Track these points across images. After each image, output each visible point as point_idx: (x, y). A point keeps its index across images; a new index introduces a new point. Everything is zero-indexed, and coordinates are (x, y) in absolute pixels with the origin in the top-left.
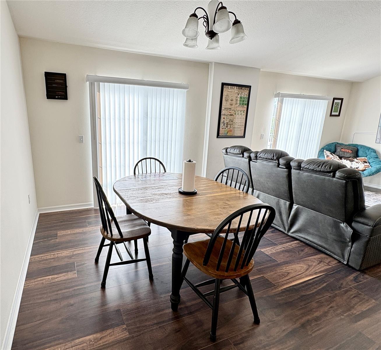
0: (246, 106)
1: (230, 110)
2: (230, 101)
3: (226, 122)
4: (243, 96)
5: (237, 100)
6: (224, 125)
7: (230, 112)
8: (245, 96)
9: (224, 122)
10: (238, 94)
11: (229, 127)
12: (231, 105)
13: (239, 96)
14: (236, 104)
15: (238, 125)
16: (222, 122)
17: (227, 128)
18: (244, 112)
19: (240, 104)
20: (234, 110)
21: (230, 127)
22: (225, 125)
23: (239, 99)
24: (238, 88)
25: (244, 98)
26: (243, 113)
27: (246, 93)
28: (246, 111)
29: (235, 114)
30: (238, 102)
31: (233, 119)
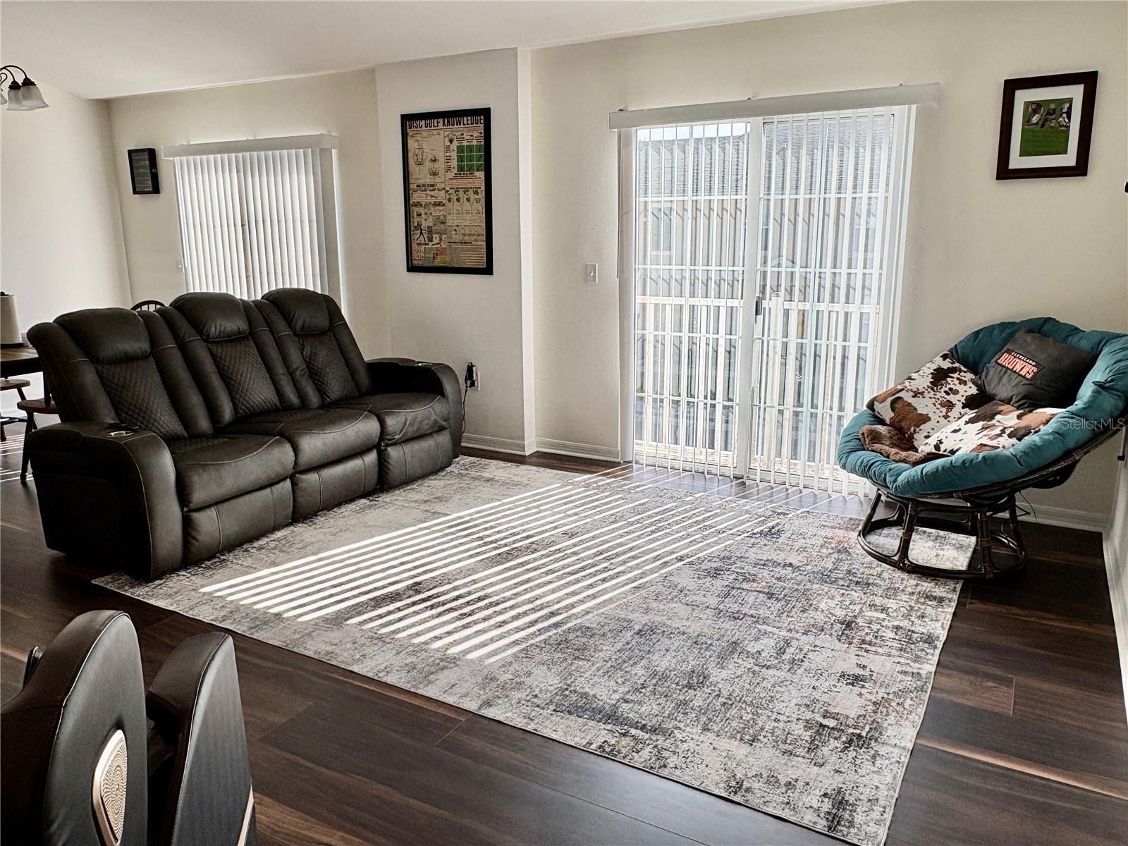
0: (481, 174)
1: (432, 188)
2: (428, 165)
3: (424, 225)
4: (465, 143)
5: (448, 159)
6: (421, 233)
7: (432, 196)
8: (475, 143)
9: (419, 225)
10: (451, 141)
11: (435, 241)
12: (435, 174)
13: (455, 144)
14: (449, 169)
15: (464, 235)
16: (416, 224)
17: (431, 243)
18: (476, 193)
19: (461, 168)
20: (444, 189)
21: (441, 239)
22: (426, 236)
23: (454, 155)
24: (448, 122)
25: (470, 148)
26: (473, 197)
27: (476, 134)
28: (483, 188)
29: (449, 200)
30: (454, 163)
31: (445, 216)
